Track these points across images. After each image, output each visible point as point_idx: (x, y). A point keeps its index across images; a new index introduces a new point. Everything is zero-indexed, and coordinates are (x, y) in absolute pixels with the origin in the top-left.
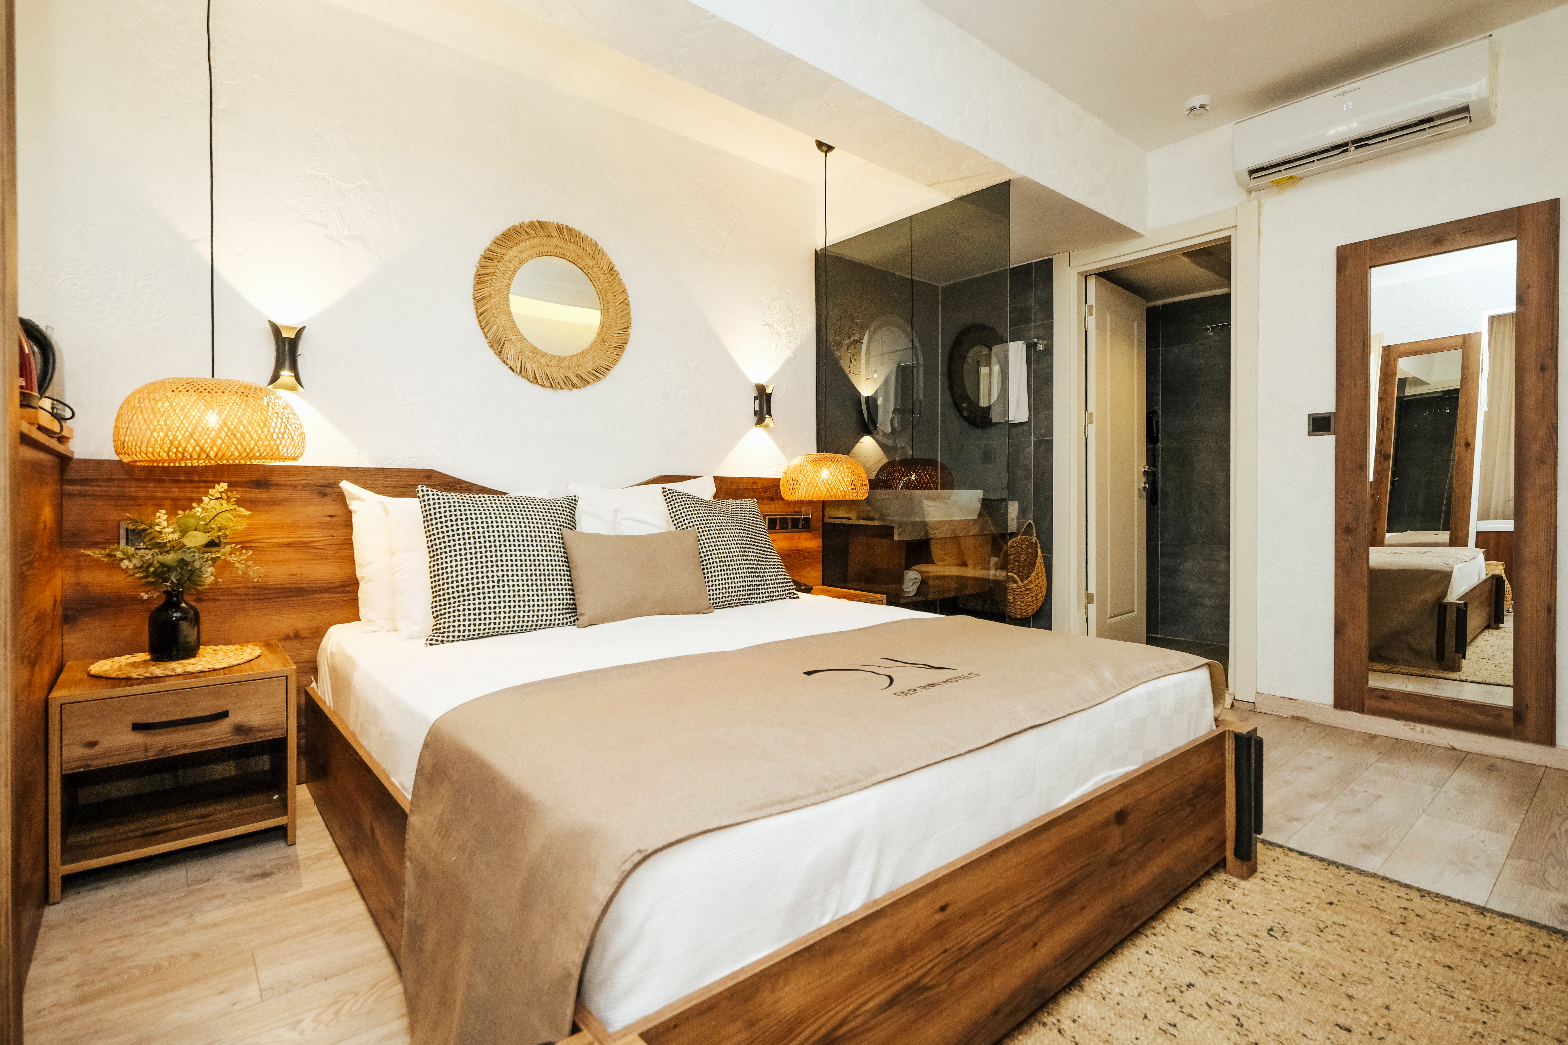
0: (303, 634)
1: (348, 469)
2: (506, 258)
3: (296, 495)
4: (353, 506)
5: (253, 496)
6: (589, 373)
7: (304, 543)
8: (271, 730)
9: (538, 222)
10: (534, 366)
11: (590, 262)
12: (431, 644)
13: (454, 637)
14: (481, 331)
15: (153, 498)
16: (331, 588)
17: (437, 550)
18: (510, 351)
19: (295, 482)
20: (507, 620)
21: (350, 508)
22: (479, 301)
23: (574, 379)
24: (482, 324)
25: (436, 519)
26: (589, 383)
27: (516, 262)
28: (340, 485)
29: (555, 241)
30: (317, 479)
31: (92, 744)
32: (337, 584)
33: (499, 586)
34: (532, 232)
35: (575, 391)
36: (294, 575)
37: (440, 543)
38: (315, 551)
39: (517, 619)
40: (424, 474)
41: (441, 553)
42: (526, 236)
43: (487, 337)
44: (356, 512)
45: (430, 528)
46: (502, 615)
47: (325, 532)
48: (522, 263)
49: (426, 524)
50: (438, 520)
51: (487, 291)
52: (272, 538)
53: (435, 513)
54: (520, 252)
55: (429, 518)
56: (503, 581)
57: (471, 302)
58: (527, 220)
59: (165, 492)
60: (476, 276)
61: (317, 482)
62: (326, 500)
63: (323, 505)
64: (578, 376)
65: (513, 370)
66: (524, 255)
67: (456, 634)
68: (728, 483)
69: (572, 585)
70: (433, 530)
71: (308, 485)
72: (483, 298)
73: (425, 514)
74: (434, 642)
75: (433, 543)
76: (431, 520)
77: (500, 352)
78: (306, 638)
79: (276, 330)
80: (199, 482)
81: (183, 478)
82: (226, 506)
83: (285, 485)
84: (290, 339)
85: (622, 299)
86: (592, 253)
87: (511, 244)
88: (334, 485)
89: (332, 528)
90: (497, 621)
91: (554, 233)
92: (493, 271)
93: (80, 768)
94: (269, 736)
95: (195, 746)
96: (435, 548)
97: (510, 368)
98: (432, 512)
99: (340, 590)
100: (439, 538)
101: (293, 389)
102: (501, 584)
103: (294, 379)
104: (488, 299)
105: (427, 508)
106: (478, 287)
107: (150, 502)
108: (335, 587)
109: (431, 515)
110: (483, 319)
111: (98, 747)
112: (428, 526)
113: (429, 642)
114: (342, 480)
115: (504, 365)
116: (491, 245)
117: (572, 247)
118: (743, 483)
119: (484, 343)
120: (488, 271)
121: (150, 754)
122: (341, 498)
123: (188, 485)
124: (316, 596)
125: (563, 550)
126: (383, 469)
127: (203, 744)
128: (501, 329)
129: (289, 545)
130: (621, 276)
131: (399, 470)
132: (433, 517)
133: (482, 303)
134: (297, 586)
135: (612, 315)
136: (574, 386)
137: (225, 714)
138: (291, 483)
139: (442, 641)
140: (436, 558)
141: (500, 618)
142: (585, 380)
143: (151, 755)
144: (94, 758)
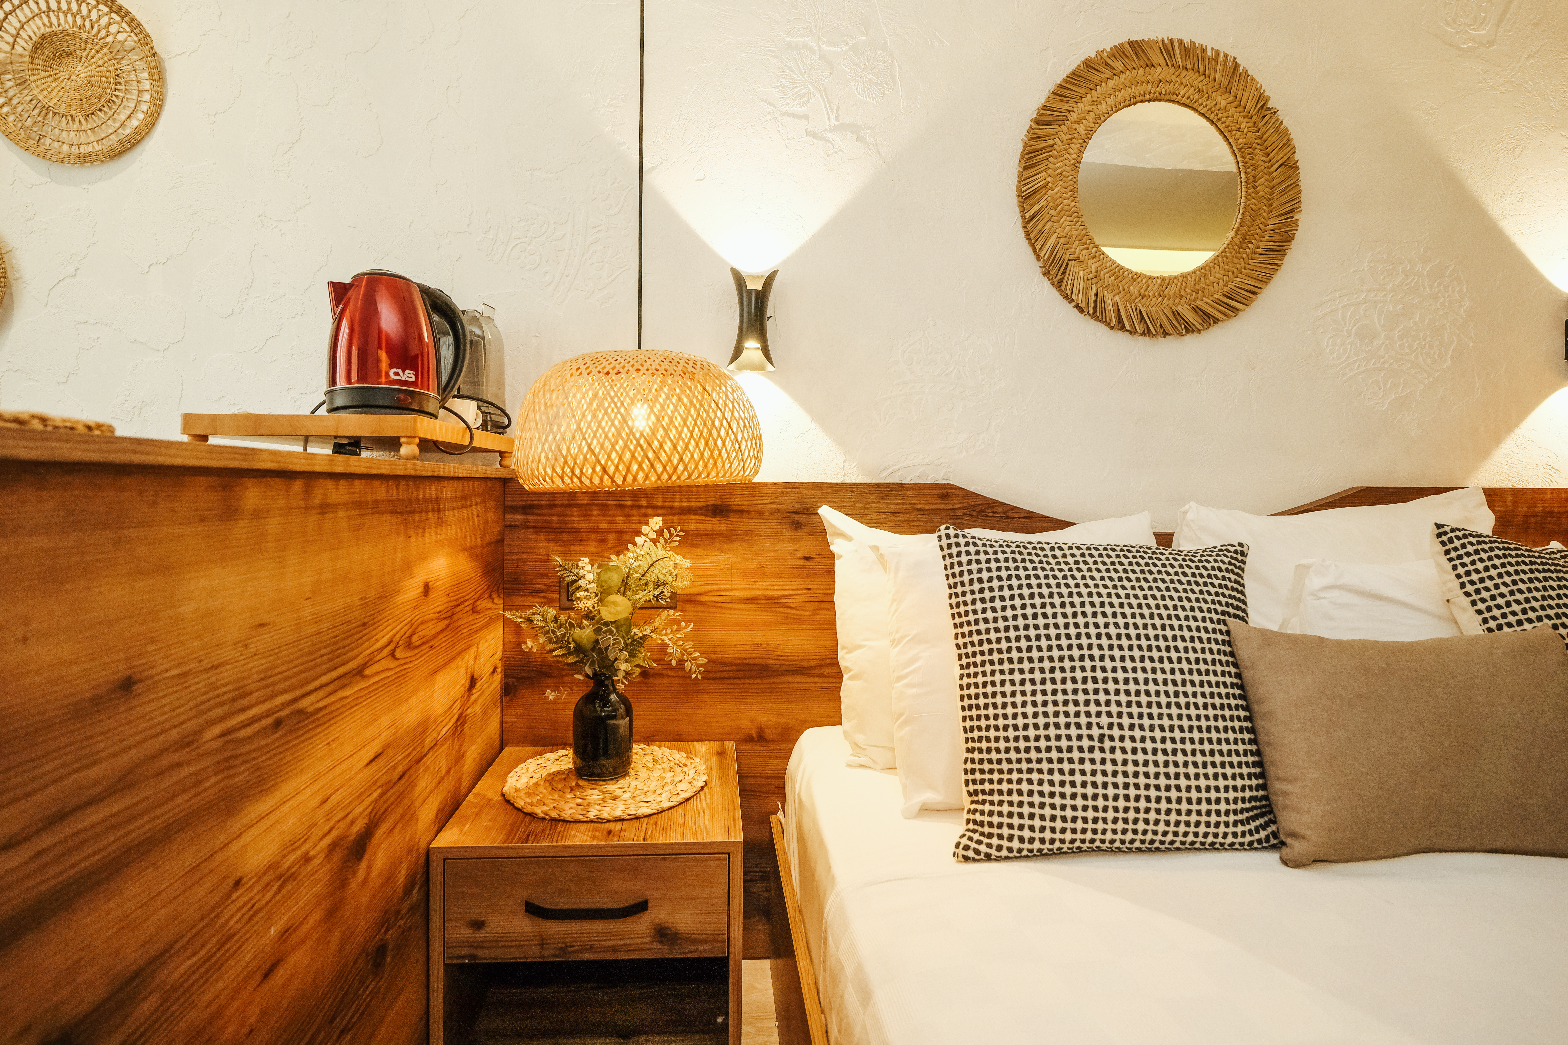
0: (768, 734)
1: (831, 486)
2: (1074, 117)
3: (763, 527)
4: (837, 546)
5: (709, 527)
6: (1220, 302)
7: (771, 598)
8: (706, 941)
9: (1130, 43)
10: (1117, 298)
11: (1222, 100)
12: (966, 859)
13: (1010, 850)
14: (1029, 250)
15: (596, 530)
16: (805, 668)
17: (974, 654)
18: (1078, 277)
19: (760, 507)
20: (1120, 826)
21: (832, 548)
22: (1026, 197)
23: (1190, 316)
24: (1032, 236)
25: (973, 592)
26: (1216, 321)
27: (1089, 122)
28: (820, 511)
29: (1158, 72)
30: (788, 502)
31: (478, 925)
32: (812, 663)
33: (1102, 750)
34: (1118, 65)
35: (1189, 339)
36: (758, 645)
37: (981, 643)
38: (788, 610)
39: (1141, 826)
40: (936, 492)
41: (983, 663)
42: (1108, 74)
43: (1038, 258)
44: (841, 557)
45: (962, 609)
46: (1111, 815)
47: (798, 583)
48: (1099, 120)
49: (954, 600)
50: (977, 596)
51: (1041, 178)
52: (731, 590)
53: (971, 582)
54: (1097, 103)
55: (959, 589)
56: (1112, 738)
57: (1013, 202)
58: (1107, 45)
59: (611, 522)
60: (1022, 156)
61: (789, 507)
62: (801, 533)
63: (796, 540)
64: (1196, 310)
65: (1081, 310)
66: (1103, 107)
67: (1016, 844)
68: (1510, 498)
69: (1258, 753)
70: (967, 613)
71: (778, 511)
72: (1035, 192)
73: (952, 581)
74: (971, 854)
75: (968, 639)
76: (964, 594)
77: (1061, 281)
78: (772, 741)
79: (739, 280)
80: (647, 507)
81: (629, 503)
82: (661, 553)
83: (748, 512)
84: (757, 292)
85: (1281, 157)
86: (1225, 82)
87: (1082, 91)
88: (810, 512)
89: (808, 577)
90: (1100, 826)
91: (1157, 58)
92: (1051, 142)
93: (464, 957)
94: (703, 951)
95: (605, 949)
96: (970, 649)
97: (1077, 306)
98: (966, 578)
99: (817, 672)
100: (979, 632)
101: (760, 368)
102: (1107, 744)
103: (760, 353)
104: (1043, 191)
105: (957, 570)
106: (1027, 174)
107: (593, 536)
108: (811, 668)
109: (963, 584)
110: (1033, 227)
111: (485, 929)
112: (958, 605)
113: (961, 852)
114: (823, 503)
115: (1065, 302)
116: (1048, 99)
117: (1189, 77)
118: (1544, 500)
119: (1033, 268)
120: (1042, 145)
121: (546, 953)
122: (819, 531)
123: (634, 512)
124: (787, 679)
125: (1233, 670)
126: (878, 486)
127: (615, 949)
128: (1062, 241)
129: (752, 600)
130: (1281, 115)
131: (901, 486)
132: (967, 588)
133: (1032, 201)
134: (761, 661)
135: (1263, 190)
136: (1189, 329)
137: (641, 907)
138: (756, 508)
139: (988, 857)
140: (972, 670)
141: (1105, 821)
142: (1209, 316)
143: (548, 954)
144: (479, 946)
